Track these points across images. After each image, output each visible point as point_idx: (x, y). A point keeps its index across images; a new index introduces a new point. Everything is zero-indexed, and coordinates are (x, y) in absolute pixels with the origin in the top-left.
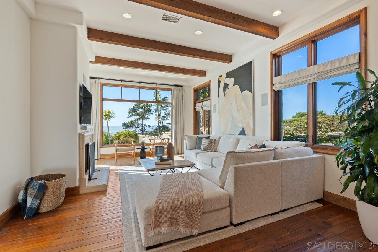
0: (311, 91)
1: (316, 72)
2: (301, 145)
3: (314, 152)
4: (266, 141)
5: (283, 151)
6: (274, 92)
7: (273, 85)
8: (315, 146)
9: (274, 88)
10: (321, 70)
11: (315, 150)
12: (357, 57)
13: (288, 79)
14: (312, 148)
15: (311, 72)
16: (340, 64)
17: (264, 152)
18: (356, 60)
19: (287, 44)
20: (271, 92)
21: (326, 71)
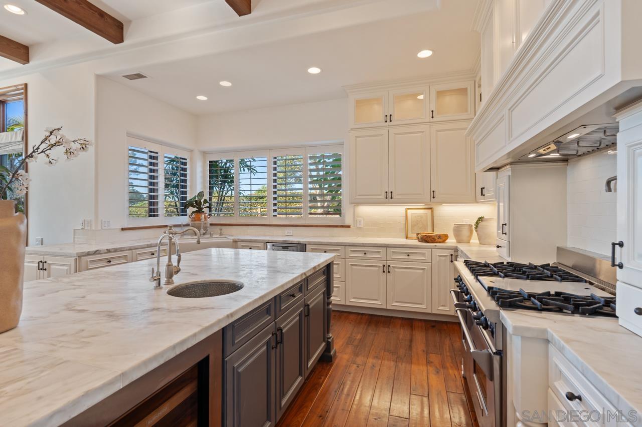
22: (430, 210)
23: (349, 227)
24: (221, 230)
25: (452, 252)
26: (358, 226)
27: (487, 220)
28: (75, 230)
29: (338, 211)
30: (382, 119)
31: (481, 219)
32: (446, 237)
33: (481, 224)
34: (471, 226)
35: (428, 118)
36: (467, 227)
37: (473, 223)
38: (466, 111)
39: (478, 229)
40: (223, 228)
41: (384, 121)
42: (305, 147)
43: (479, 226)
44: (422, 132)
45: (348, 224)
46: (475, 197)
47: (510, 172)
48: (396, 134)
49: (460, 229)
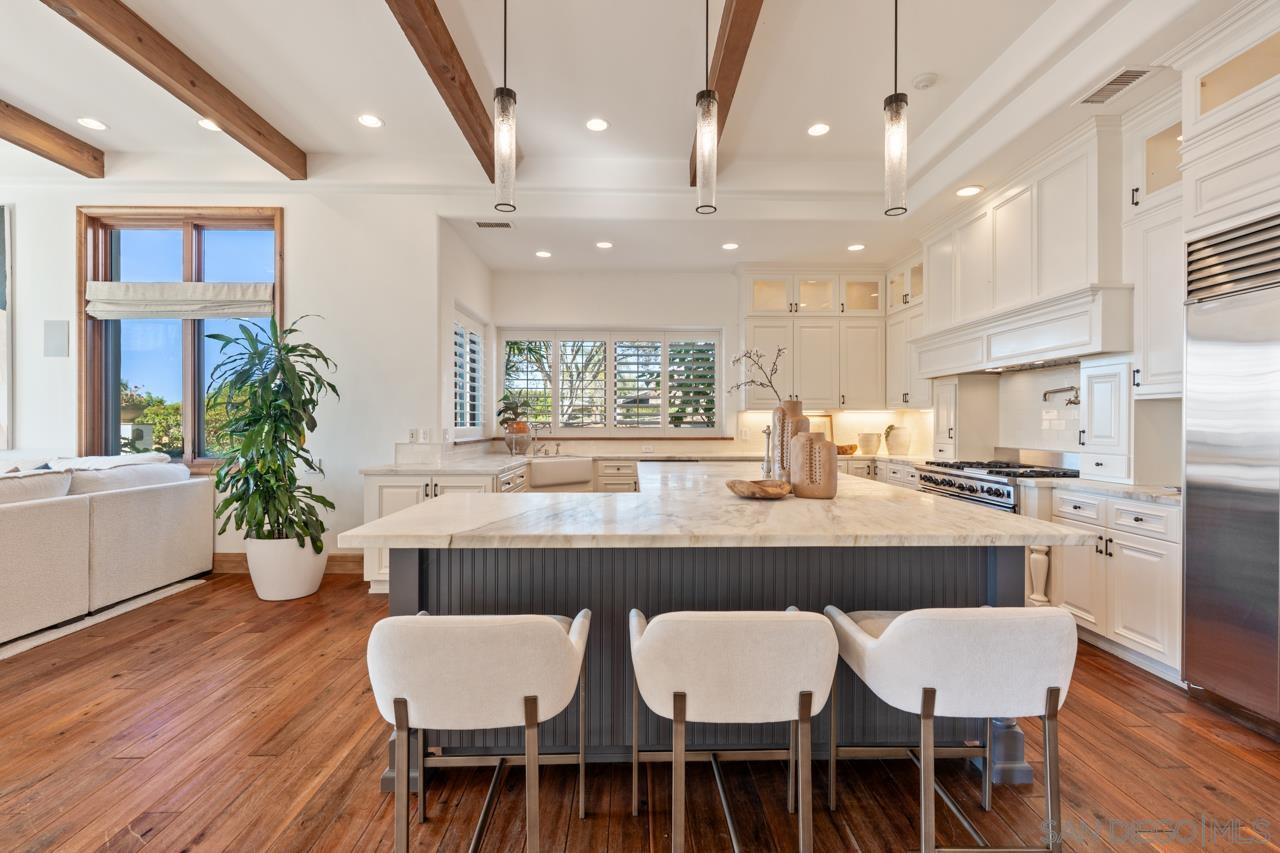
0: (190, 338)
1: (198, 296)
2: (161, 461)
3: (193, 475)
4: (60, 458)
5: (100, 475)
6: (89, 322)
7: (88, 302)
8: (199, 460)
9: (90, 310)
10: (210, 296)
11: (195, 470)
12: (270, 290)
13: (131, 295)
14: (189, 467)
15: (189, 296)
16: (243, 294)
17: (36, 478)
18: (267, 296)
19: (131, 207)
20: (80, 319)
21: (218, 302)
22: (828, 418)
23: (732, 439)
24: (558, 445)
25: (869, 463)
26: (744, 438)
27: (898, 428)
28: (397, 444)
30: (786, 307)
31: (891, 428)
32: (856, 447)
33: (893, 432)
34: (879, 436)
35: (838, 313)
36: (876, 436)
37: (883, 432)
38: (877, 308)
39: (889, 438)
40: (561, 442)
41: (788, 310)
42: (665, 331)
43: (891, 434)
44: (830, 327)
45: (728, 435)
46: (885, 404)
47: (956, 381)
48: (801, 327)
49: (867, 439)
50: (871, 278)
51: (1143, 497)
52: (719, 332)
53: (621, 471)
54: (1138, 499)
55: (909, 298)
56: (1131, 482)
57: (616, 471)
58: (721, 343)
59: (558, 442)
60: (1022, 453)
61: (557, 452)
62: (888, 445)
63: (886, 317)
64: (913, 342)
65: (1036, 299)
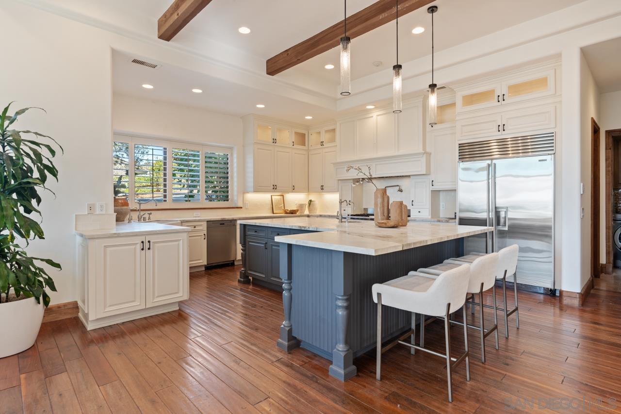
22: (282, 196)
23: (242, 208)
26: (247, 207)
27: (313, 201)
28: (76, 215)
29: (226, 199)
30: (271, 140)
31: (310, 201)
33: (312, 203)
35: (291, 146)
36: (305, 205)
38: (305, 146)
39: (310, 206)
41: (272, 142)
42: (203, 145)
45: (239, 206)
46: (308, 190)
47: (352, 181)
48: (278, 151)
49: (301, 206)
50: (303, 132)
51: (444, 221)
52: (231, 148)
53: (196, 228)
54: (442, 222)
55: (324, 143)
56: (430, 217)
57: (193, 229)
58: (232, 155)
59: (149, 212)
60: (369, 210)
61: (149, 218)
62: (309, 209)
63: (308, 150)
64: (334, 164)
65: (397, 154)
